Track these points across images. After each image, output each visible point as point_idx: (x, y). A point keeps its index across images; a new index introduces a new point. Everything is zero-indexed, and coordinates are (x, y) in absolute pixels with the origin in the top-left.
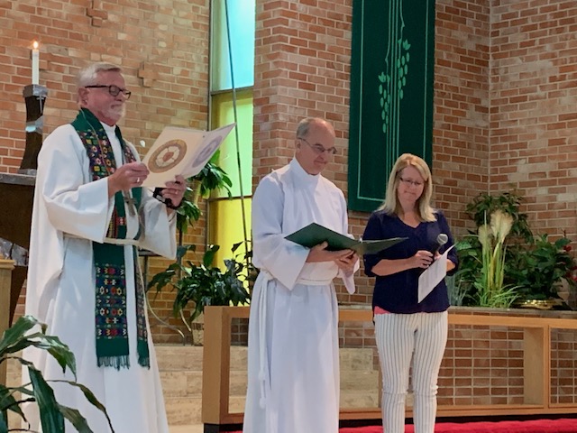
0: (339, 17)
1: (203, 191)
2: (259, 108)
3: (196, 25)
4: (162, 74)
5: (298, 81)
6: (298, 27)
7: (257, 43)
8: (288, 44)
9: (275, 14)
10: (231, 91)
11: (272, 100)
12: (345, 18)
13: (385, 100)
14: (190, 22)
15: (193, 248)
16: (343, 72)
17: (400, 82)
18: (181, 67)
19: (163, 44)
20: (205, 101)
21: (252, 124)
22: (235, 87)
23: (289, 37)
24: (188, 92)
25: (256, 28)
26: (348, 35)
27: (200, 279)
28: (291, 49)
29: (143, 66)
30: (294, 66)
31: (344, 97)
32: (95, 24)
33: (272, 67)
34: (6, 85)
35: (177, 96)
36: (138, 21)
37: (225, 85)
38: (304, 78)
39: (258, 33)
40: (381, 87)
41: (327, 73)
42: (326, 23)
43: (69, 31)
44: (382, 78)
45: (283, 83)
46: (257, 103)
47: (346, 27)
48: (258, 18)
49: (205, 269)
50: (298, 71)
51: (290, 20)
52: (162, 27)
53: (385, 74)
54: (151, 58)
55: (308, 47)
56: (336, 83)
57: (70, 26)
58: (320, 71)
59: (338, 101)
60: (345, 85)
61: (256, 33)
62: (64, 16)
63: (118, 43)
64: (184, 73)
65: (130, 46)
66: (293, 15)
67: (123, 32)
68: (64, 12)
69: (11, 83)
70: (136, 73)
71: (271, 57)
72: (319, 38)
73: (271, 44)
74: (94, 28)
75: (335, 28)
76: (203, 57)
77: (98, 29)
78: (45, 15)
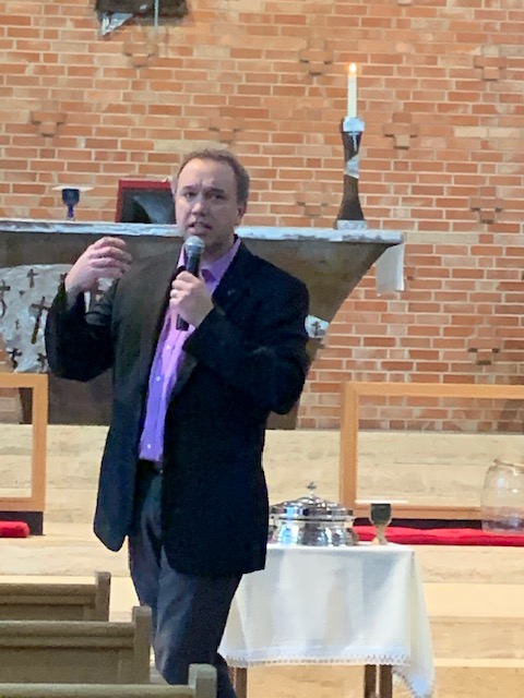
34: (440, 105)
69: (446, 101)
78: (496, 7)
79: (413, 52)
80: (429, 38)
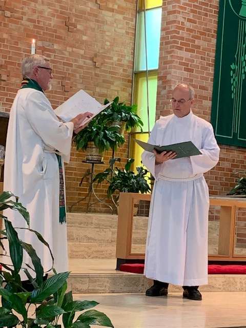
0: (209, 30)
1: (127, 128)
2: (161, 82)
3: (127, 33)
4: (106, 60)
5: (184, 67)
6: (185, 36)
7: (161, 44)
8: (179, 45)
9: (172, 28)
10: (146, 72)
11: (169, 77)
12: (213, 31)
13: (234, 80)
14: (124, 31)
15: (119, 160)
16: (210, 62)
17: (243, 69)
18: (118, 57)
19: (108, 43)
20: (131, 77)
21: (156, 91)
22: (148, 69)
23: (180, 41)
24: (121, 71)
25: (161, 36)
26: (214, 41)
27: (123, 178)
28: (180, 49)
29: (96, 55)
30: (182, 58)
31: (210, 77)
32: (70, 30)
33: (169, 58)
35: (115, 73)
36: (94, 29)
37: (142, 68)
38: (187, 65)
39: (162, 38)
40: (232, 72)
41: (201, 63)
42: (202, 34)
43: (55, 34)
44: (233, 67)
45: (175, 67)
46: (160, 79)
47: (213, 36)
48: (163, 29)
49: (126, 172)
50: (184, 61)
51: (181, 31)
52: (107, 33)
53: (235, 64)
54: (100, 51)
55: (190, 48)
56: (206, 69)
57: (55, 31)
58: (196, 62)
59: (206, 79)
60: (211, 70)
61: (161, 38)
62: (53, 25)
63: (82, 42)
64: (119, 60)
65: (89, 43)
66: (183, 29)
67: (85, 35)
68: (52, 23)
70: (92, 59)
71: (169, 53)
72: (197, 42)
73: (169, 45)
74: (69, 33)
75: (207, 37)
76: (130, 51)
77: (71, 33)
78: (41, 24)
79: (9, 38)
80: (16, 33)
